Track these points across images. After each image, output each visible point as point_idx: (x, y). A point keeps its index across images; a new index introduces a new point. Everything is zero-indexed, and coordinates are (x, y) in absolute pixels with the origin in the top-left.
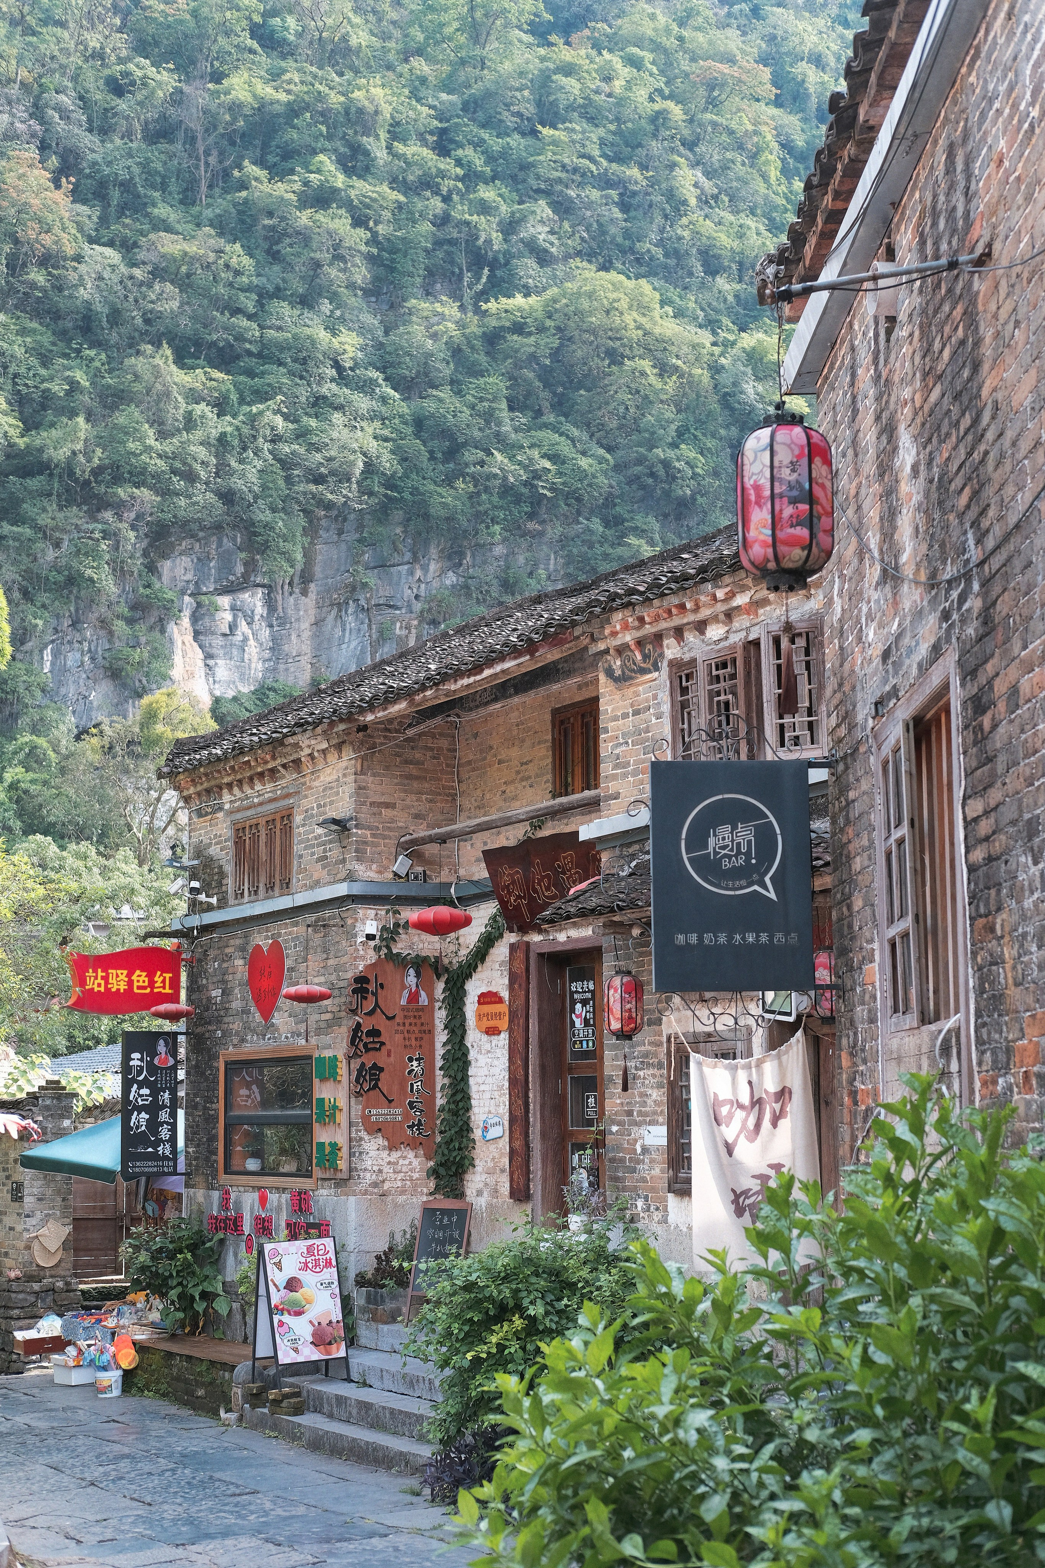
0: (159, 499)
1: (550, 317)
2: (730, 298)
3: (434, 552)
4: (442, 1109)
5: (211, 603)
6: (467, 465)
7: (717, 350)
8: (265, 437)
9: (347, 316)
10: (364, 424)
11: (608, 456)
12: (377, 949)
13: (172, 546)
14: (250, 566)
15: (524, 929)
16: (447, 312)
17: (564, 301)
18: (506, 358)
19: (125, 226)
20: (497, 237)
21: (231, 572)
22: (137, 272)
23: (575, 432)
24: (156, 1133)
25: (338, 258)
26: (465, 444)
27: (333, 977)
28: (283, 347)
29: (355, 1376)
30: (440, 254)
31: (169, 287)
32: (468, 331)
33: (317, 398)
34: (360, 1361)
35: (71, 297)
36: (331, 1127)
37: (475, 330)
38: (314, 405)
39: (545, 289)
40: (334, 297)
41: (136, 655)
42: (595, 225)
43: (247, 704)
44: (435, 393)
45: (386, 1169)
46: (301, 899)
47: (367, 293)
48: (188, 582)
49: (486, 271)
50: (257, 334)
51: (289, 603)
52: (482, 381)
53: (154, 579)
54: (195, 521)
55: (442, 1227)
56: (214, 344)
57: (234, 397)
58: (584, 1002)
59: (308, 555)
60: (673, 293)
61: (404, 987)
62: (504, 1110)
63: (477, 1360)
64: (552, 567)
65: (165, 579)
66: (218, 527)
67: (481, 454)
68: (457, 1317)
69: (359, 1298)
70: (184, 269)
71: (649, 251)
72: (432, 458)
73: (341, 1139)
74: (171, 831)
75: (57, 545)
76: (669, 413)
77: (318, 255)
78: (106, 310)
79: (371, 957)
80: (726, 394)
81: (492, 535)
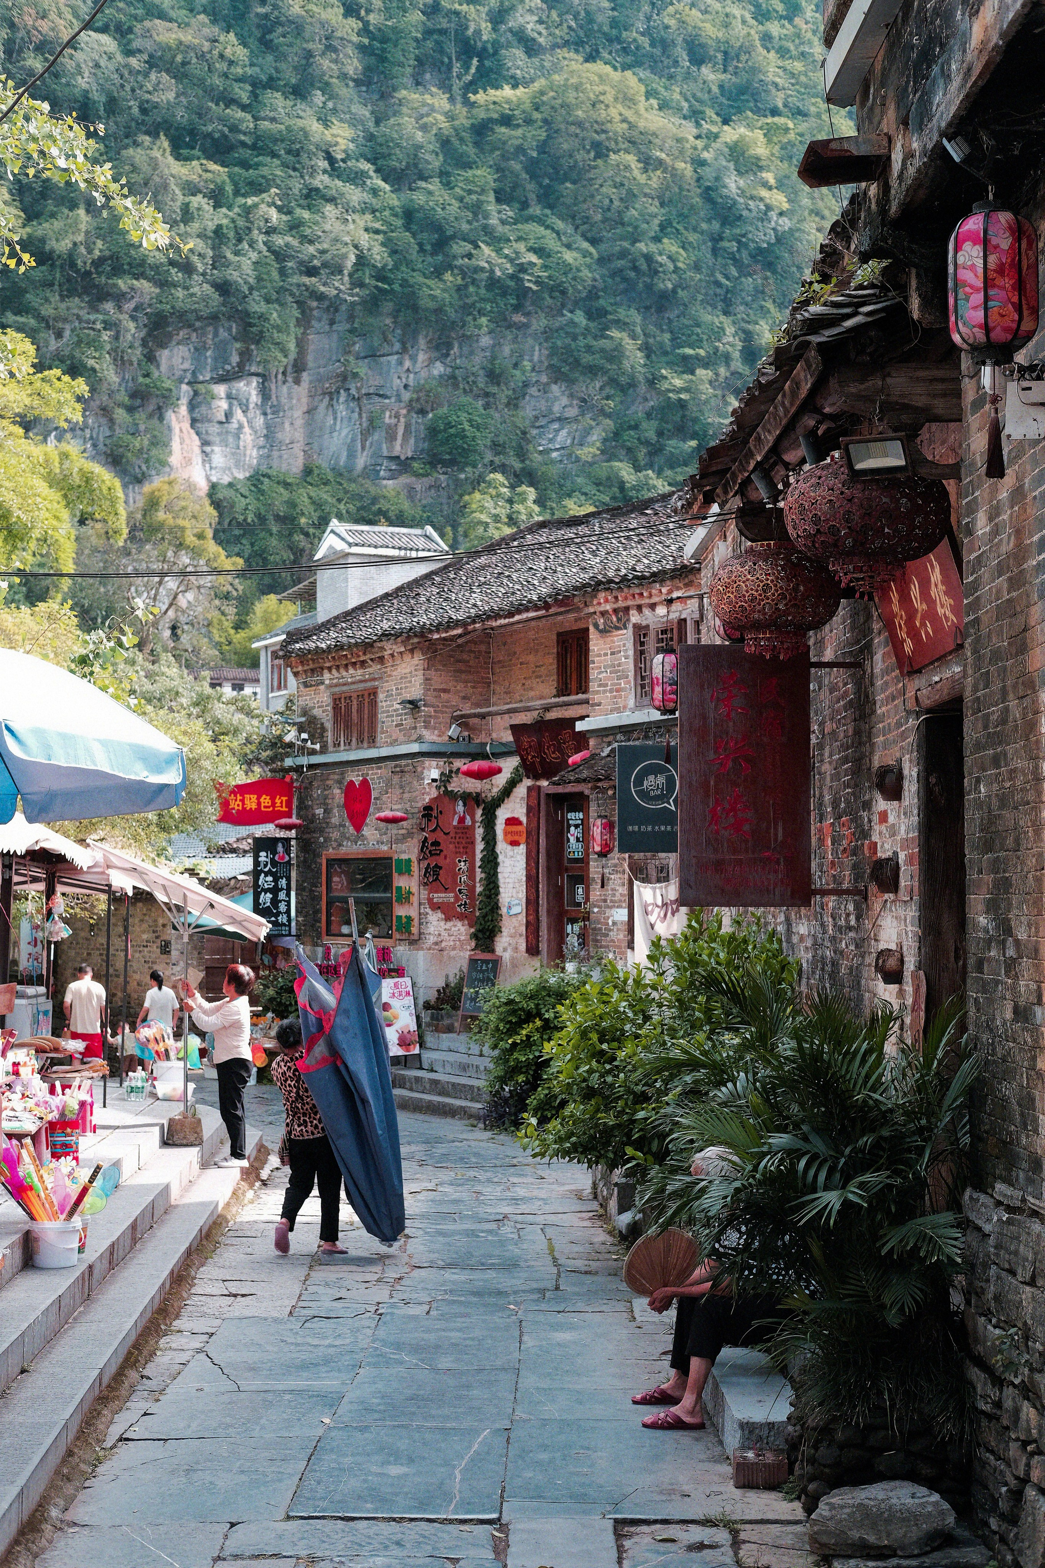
0: (158, 290)
1: (537, 109)
2: (715, 89)
3: (422, 342)
4: (480, 894)
5: (208, 392)
6: (455, 257)
7: (700, 144)
8: (259, 229)
9: (340, 107)
10: (356, 217)
11: (592, 250)
12: (438, 788)
13: (170, 336)
14: (246, 356)
15: (536, 777)
16: (437, 105)
17: (552, 94)
18: (492, 151)
19: (119, 10)
20: (486, 27)
21: (226, 361)
22: (134, 62)
23: (560, 225)
24: (277, 908)
25: (330, 48)
26: (453, 237)
27: (408, 806)
28: (277, 139)
29: (425, 1066)
30: (430, 44)
31: (165, 77)
32: (457, 123)
33: (311, 190)
34: (428, 1057)
35: (68, 84)
36: (406, 906)
37: (464, 121)
38: (307, 196)
39: (532, 81)
40: (326, 88)
41: (137, 443)
42: (583, 14)
43: (243, 491)
44: (423, 184)
45: (443, 933)
46: (384, 752)
47: (358, 82)
48: (185, 371)
49: (475, 61)
50: (252, 125)
51: (283, 391)
52: (470, 173)
53: (153, 368)
54: (192, 311)
55: (482, 971)
56: (209, 135)
57: (229, 188)
58: (577, 826)
59: (301, 344)
60: (658, 84)
61: (455, 813)
62: (522, 895)
63: (514, 1044)
64: (536, 358)
65: (164, 368)
66: (214, 318)
67: (469, 247)
68: (502, 1020)
69: (426, 1017)
70: (179, 58)
71: (635, 40)
72: (422, 250)
73: (413, 913)
74: (171, 613)
75: (59, 335)
76: (654, 208)
77: (310, 46)
78: (103, 99)
79: (434, 793)
80: (708, 188)
81: (479, 327)
